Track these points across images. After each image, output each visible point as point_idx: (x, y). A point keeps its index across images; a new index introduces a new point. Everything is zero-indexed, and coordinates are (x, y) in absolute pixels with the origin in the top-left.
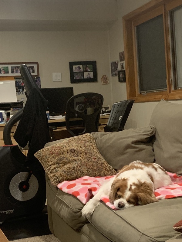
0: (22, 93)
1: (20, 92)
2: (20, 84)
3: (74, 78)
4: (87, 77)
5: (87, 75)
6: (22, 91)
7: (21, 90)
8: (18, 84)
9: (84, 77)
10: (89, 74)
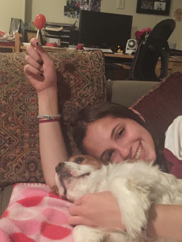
0: (76, 16)
1: (74, 14)
2: (76, 5)
3: (142, 7)
4: (158, 9)
5: (158, 6)
6: (77, 14)
7: (76, 12)
8: (74, 4)
9: (153, 7)
10: (160, 4)
